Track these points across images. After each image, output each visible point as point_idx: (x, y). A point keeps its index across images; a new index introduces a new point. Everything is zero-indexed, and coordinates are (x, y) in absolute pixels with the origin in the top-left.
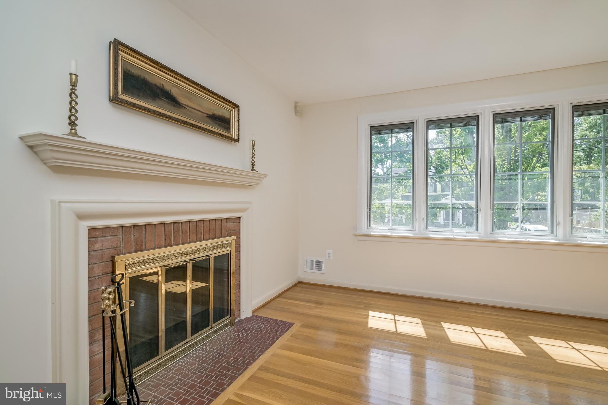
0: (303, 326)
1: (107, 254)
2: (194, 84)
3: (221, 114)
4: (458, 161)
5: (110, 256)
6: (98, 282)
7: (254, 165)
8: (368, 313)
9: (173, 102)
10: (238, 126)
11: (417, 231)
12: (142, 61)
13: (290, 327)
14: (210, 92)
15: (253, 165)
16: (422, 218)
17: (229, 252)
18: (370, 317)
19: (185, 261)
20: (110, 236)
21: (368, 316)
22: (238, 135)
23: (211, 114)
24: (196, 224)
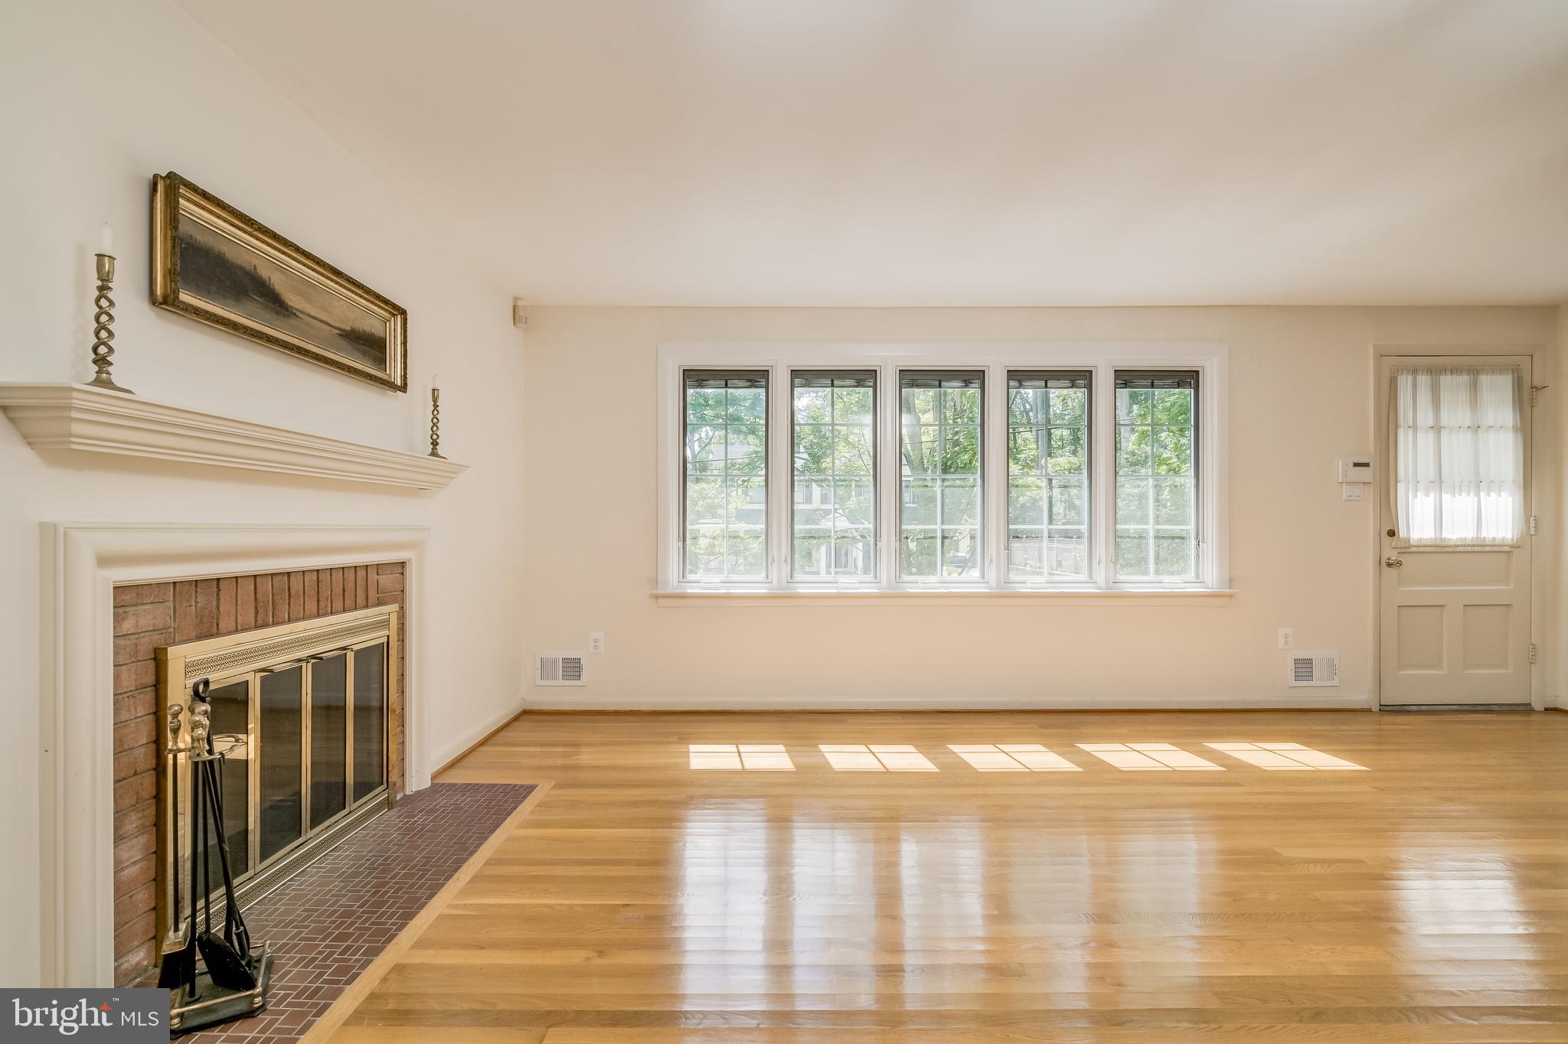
0: (556, 787)
1: (146, 644)
2: (320, 265)
3: (367, 329)
4: (851, 438)
5: (151, 647)
6: (129, 706)
7: (437, 444)
8: (688, 748)
9: (274, 303)
10: (405, 355)
11: (775, 581)
12: (219, 217)
13: (530, 792)
14: (350, 281)
15: (435, 444)
16: (783, 558)
17: (385, 640)
18: (691, 754)
19: (299, 660)
20: (152, 603)
21: (688, 752)
22: (405, 377)
23: (348, 328)
24: (316, 576)
